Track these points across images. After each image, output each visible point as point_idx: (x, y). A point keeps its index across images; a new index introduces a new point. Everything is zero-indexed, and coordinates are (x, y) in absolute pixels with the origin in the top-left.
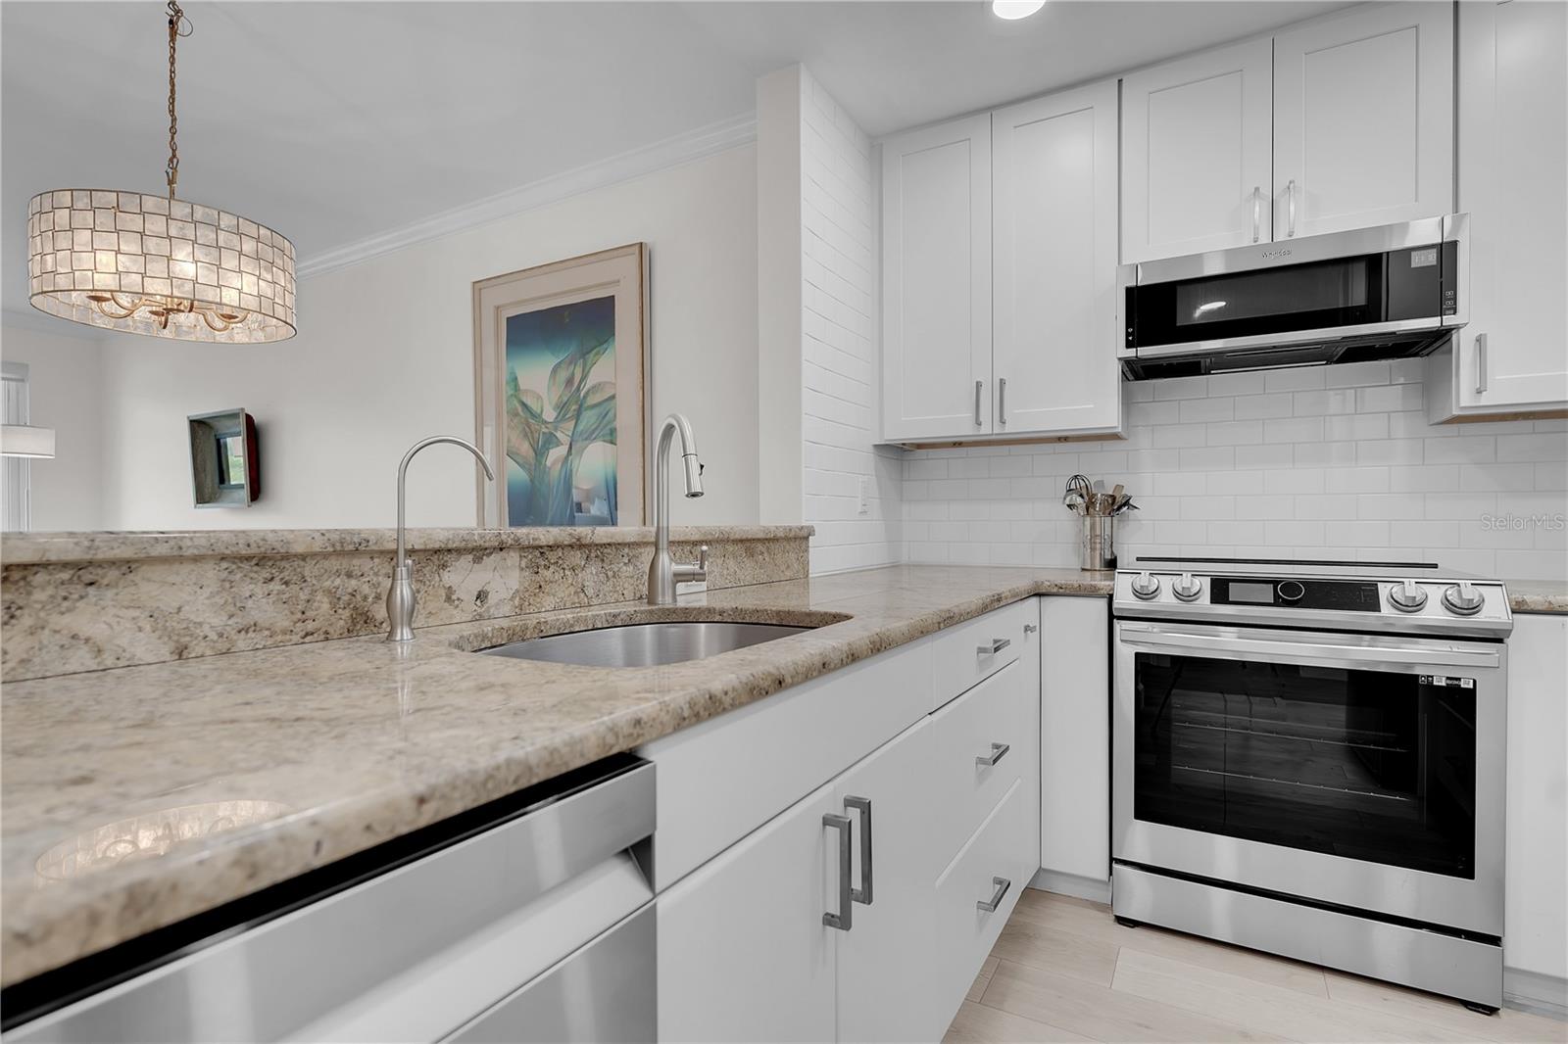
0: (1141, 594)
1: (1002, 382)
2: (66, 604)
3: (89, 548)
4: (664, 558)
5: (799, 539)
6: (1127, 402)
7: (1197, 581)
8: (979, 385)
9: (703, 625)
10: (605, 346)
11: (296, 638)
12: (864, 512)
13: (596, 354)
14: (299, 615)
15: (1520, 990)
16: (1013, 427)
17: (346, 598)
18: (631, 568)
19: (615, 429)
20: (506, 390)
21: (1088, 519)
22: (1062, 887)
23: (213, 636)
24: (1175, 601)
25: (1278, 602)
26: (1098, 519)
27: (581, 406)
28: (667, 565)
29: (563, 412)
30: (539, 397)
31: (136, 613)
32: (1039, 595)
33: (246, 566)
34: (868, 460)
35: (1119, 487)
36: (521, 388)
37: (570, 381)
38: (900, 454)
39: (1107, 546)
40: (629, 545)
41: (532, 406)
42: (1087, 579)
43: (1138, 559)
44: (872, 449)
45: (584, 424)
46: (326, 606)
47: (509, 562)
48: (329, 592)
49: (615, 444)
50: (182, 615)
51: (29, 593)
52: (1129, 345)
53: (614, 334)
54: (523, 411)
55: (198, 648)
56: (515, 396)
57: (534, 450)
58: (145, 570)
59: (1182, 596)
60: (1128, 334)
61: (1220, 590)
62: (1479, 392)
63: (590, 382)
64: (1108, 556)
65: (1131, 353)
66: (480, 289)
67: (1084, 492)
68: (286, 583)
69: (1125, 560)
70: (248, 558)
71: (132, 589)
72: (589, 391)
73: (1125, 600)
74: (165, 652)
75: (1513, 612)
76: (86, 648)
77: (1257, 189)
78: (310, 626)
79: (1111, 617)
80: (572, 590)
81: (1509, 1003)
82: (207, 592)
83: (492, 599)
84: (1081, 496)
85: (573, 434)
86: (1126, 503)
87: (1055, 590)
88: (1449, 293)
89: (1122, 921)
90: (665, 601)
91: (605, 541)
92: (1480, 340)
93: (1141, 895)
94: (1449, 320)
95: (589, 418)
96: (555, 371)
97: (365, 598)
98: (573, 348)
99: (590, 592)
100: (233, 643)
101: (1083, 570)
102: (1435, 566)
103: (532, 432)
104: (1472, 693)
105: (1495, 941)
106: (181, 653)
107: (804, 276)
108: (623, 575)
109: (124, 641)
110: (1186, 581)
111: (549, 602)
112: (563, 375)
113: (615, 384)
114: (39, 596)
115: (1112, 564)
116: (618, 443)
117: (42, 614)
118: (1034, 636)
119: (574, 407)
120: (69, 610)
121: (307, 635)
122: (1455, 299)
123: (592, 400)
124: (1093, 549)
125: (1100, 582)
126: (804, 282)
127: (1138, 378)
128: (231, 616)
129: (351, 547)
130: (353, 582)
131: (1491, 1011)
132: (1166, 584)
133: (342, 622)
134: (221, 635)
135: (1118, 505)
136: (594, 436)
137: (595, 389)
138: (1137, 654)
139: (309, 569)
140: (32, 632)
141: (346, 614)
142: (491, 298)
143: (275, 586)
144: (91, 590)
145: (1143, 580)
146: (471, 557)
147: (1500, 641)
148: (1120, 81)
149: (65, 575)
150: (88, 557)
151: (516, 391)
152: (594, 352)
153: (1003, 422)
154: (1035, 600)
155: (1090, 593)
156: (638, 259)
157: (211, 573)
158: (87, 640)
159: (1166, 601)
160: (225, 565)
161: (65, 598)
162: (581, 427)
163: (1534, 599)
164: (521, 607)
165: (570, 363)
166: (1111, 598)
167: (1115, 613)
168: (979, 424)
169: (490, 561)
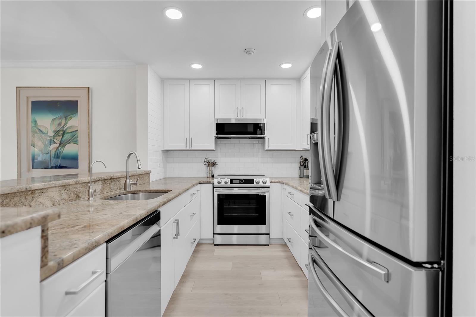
0: (219, 183)
1: (191, 138)
2: (39, 196)
3: (44, 186)
4: (128, 180)
5: (148, 173)
6: (216, 143)
7: (228, 180)
8: (186, 138)
9: (141, 194)
10: (74, 115)
11: (69, 201)
12: (160, 166)
13: (71, 117)
14: (69, 197)
15: (272, 242)
16: (193, 148)
17: (75, 193)
18: (119, 183)
19: (78, 140)
20: (31, 125)
21: (208, 167)
22: (204, 242)
23: (58, 201)
24: (224, 184)
25: (240, 183)
26: (210, 167)
27: (64, 132)
28: (129, 182)
29: (57, 134)
30: (46, 128)
31: (48, 198)
32: (200, 184)
33: (62, 187)
34: (160, 154)
35: (214, 161)
36: (38, 124)
37: (60, 124)
38: (167, 152)
39: (212, 173)
40: (118, 178)
41: (43, 131)
42: (208, 180)
43: (218, 175)
44: (161, 151)
45: (66, 137)
46: (73, 194)
47: (99, 183)
48: (73, 192)
49: (78, 144)
50: (54, 197)
51: (35, 195)
52: (216, 134)
53: (78, 112)
54: (39, 132)
55: (56, 204)
56: (36, 127)
57: (44, 144)
58: (49, 190)
59: (225, 183)
60: (216, 132)
61: (231, 181)
62: (269, 147)
63: (68, 125)
64: (212, 175)
65: (217, 136)
66: (19, 90)
67: (208, 161)
68: (67, 190)
69: (215, 176)
70: (62, 186)
71: (47, 193)
72: (68, 128)
73: (216, 184)
74: (51, 205)
75: (270, 183)
76: (42, 204)
77: (238, 108)
78: (71, 198)
79: (213, 187)
80: (109, 188)
81: (271, 244)
82: (57, 192)
83: (97, 191)
84: (207, 162)
85: (61, 140)
86: (216, 164)
87: (203, 183)
88: (264, 131)
89: (215, 245)
90: (128, 190)
91: (115, 177)
92: (269, 138)
93: (219, 239)
94: (264, 136)
95: (67, 137)
96: (53, 120)
97: (78, 192)
98: (61, 114)
99: (112, 188)
100: (60, 202)
101: (208, 178)
102: (264, 175)
103: (43, 139)
104: (266, 196)
105: (269, 234)
106: (53, 205)
107: (149, 113)
108: (117, 184)
109: (46, 203)
110: (226, 180)
111: (106, 191)
112: (57, 122)
113: (78, 127)
114: (36, 195)
115: (213, 176)
116: (79, 144)
117: (37, 199)
118: (199, 192)
119: (61, 132)
120: (40, 198)
121: (70, 200)
122: (265, 132)
123: (68, 131)
124: (209, 173)
125: (211, 180)
126: (148, 115)
127: (218, 138)
128: (60, 197)
129: (78, 183)
130: (77, 189)
131: (268, 245)
132: (223, 180)
133: (75, 198)
134: (59, 201)
135: (214, 164)
136: (70, 141)
137: (70, 127)
138: (218, 194)
139: (71, 187)
140: (35, 202)
141: (75, 196)
142: (24, 94)
143: (66, 191)
144: (43, 193)
145: (219, 180)
146: (94, 183)
147: (269, 187)
148: (215, 81)
149: (39, 191)
150: (44, 188)
151: (36, 125)
152: (70, 116)
153: (191, 147)
154: (199, 185)
155: (210, 183)
156: (87, 92)
157: (58, 189)
158: (42, 203)
159: (223, 184)
160: (59, 187)
161: (39, 195)
162: (64, 139)
163: (273, 181)
164: (101, 192)
165: (60, 118)
166: (213, 184)
167: (214, 187)
168: (186, 147)
169: (97, 183)
